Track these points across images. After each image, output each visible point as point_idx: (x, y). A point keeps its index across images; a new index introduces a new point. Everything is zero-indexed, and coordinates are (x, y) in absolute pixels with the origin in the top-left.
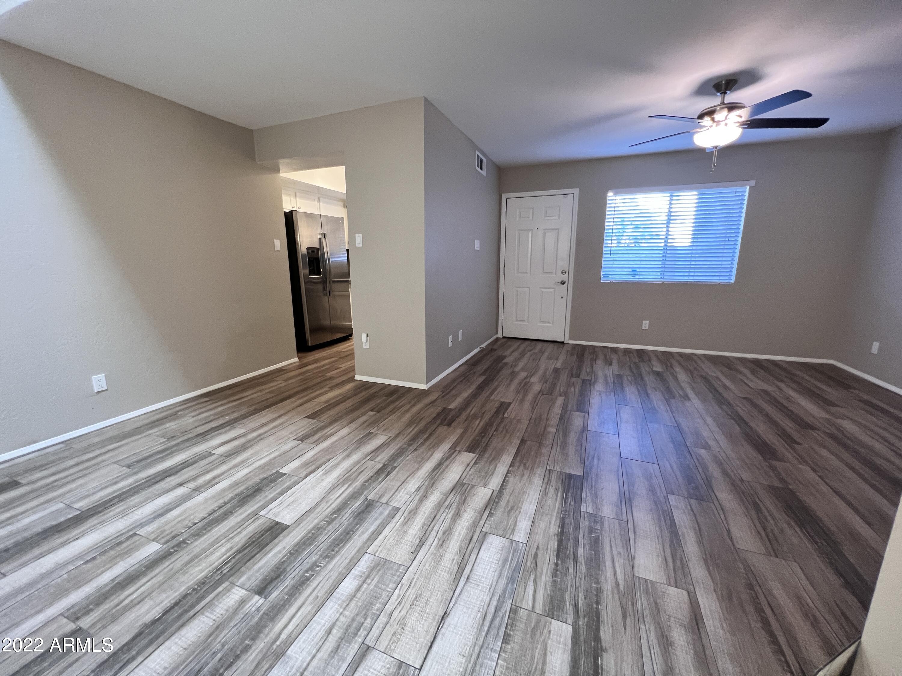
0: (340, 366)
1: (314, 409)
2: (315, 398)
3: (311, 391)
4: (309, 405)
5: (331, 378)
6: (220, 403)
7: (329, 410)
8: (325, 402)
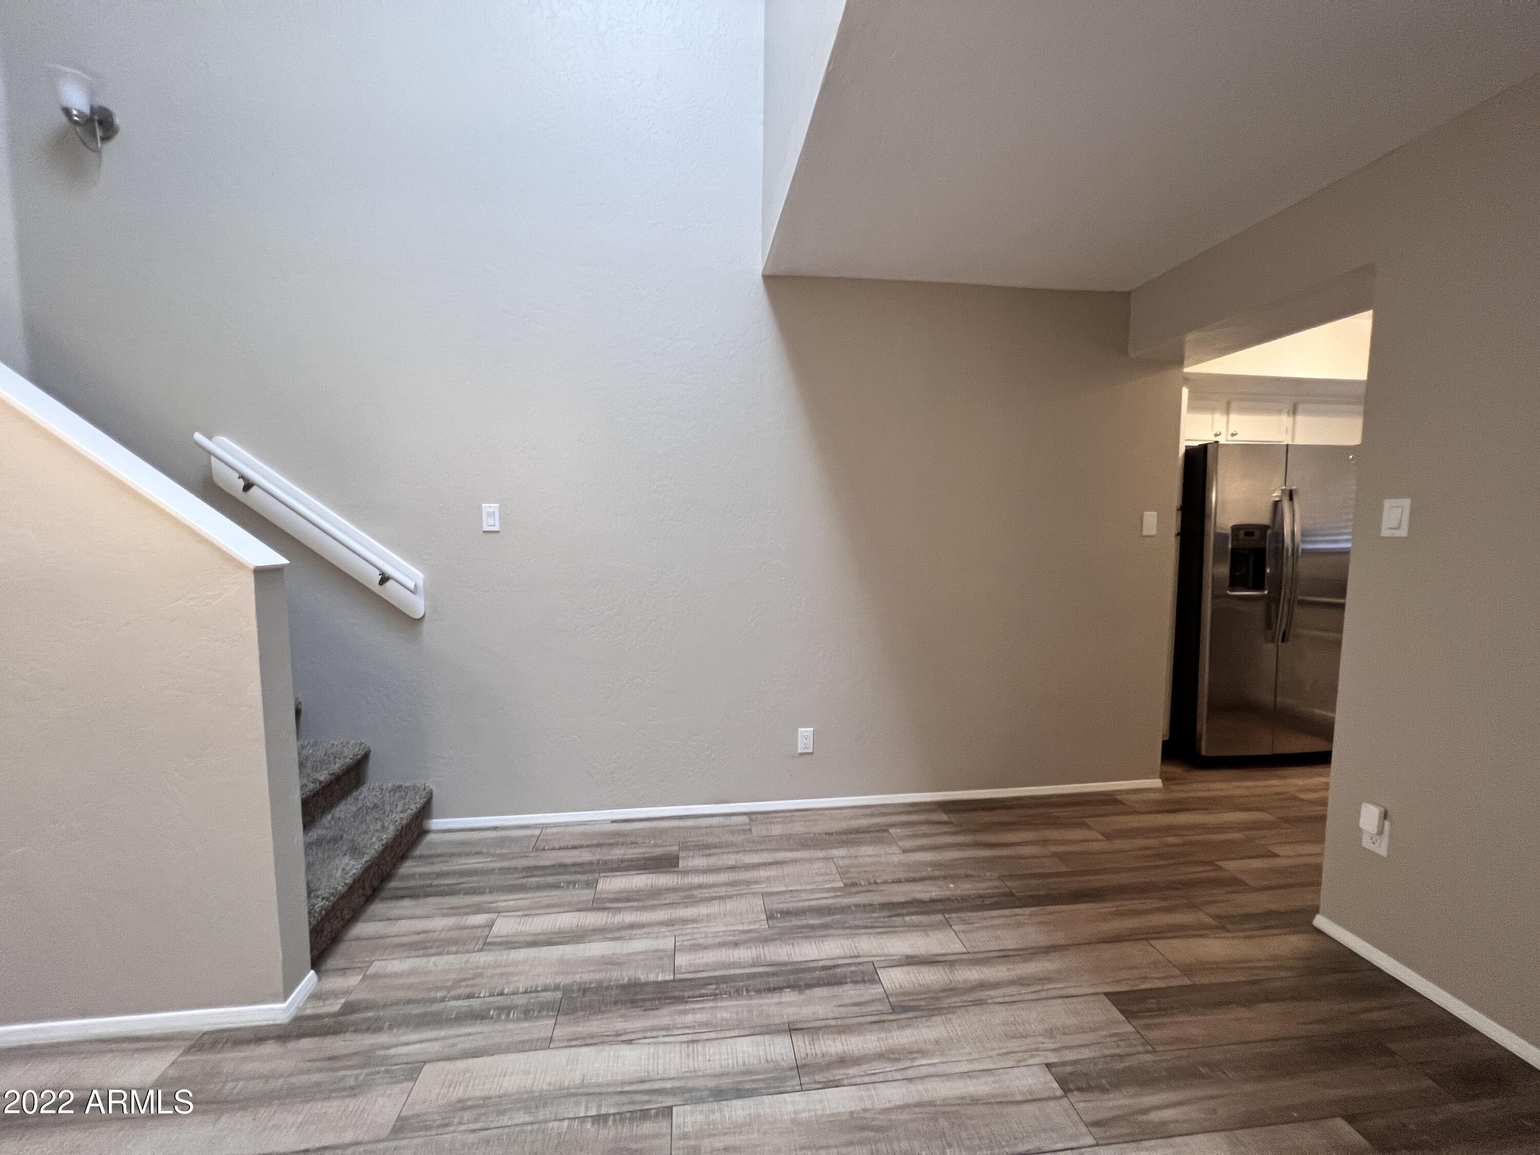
0: (1277, 850)
1: (1145, 978)
2: (1159, 933)
3: (1156, 905)
4: (1135, 952)
5: (1233, 883)
6: (960, 839)
7: (1186, 1008)
8: (1187, 970)
